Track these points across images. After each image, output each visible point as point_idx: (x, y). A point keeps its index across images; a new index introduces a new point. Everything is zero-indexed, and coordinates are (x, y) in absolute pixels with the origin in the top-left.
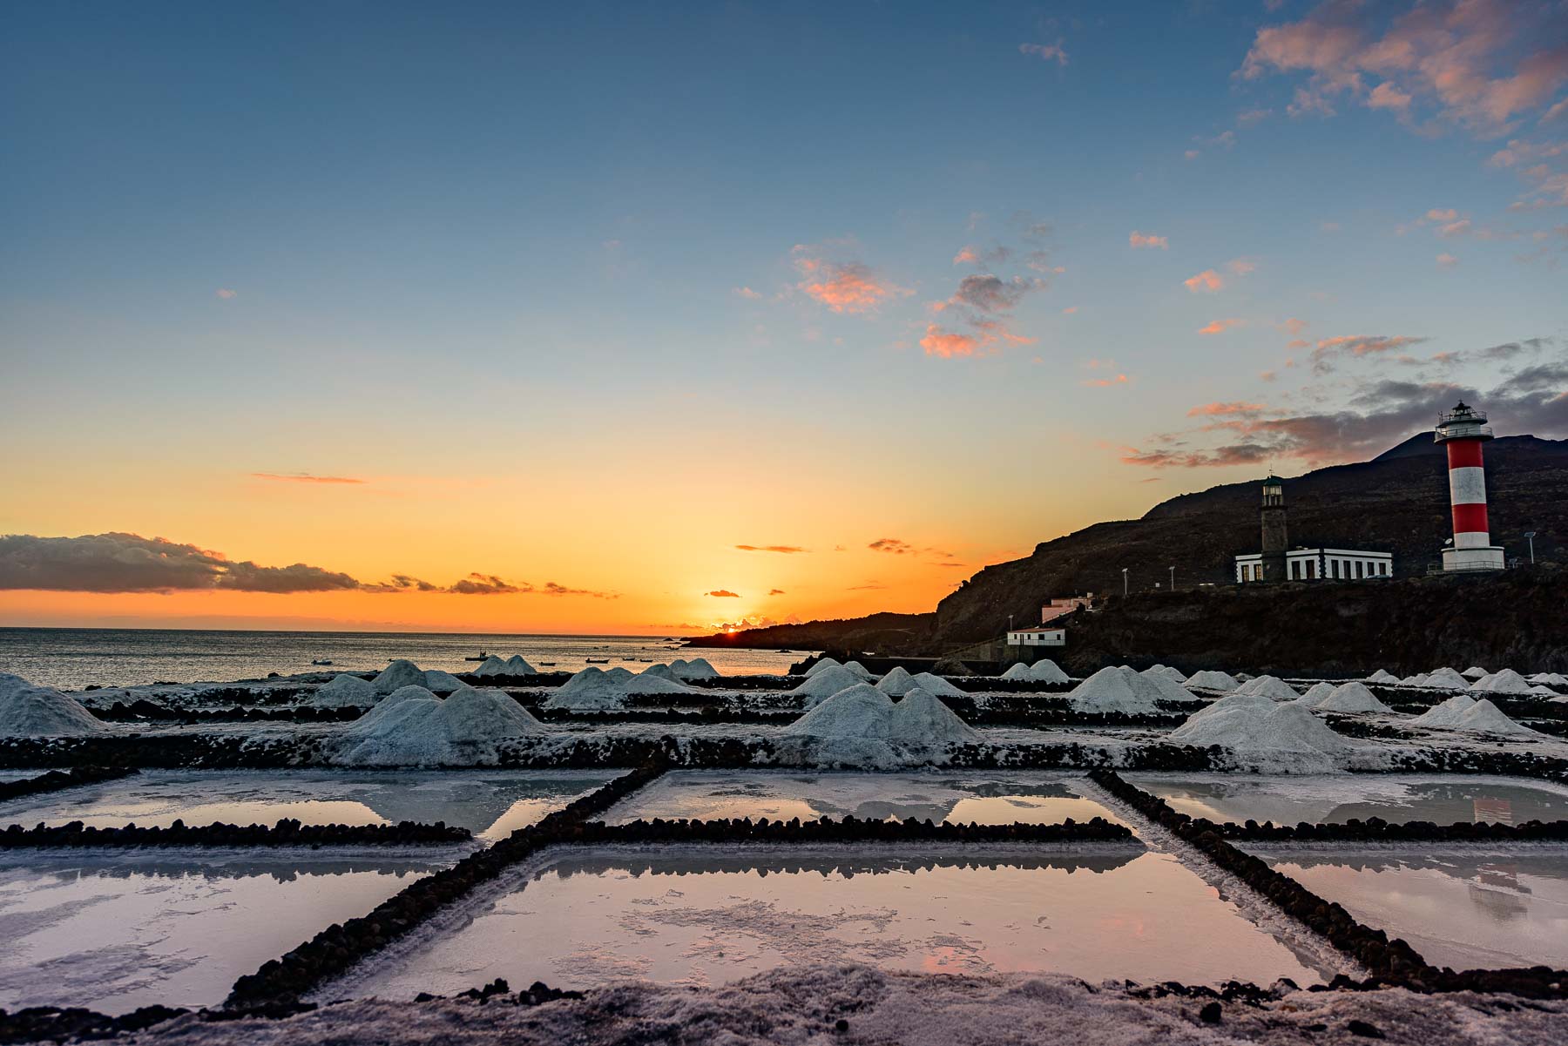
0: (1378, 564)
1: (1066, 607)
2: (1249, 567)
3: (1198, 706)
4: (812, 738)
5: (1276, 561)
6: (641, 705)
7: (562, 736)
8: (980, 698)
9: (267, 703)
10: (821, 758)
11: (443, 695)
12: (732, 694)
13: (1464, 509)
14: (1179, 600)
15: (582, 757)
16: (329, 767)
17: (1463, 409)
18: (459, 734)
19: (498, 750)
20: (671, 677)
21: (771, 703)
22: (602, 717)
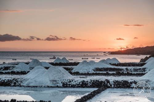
4: (148, 80)
6: (98, 71)
7: (78, 79)
9: (3, 70)
10: (151, 86)
11: (47, 68)
12: (124, 68)
15: (84, 85)
16: (21, 86)
18: (52, 78)
19: (62, 83)
20: (107, 63)
21: (136, 70)
22: (88, 74)
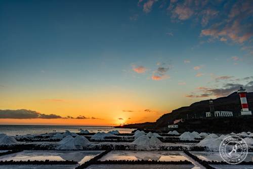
0: (230, 114)
1: (178, 121)
2: (208, 114)
3: (202, 139)
4: (136, 145)
5: (213, 113)
6: (107, 139)
7: (94, 144)
8: (164, 137)
9: (45, 138)
10: (137, 148)
11: (74, 137)
12: (122, 136)
13: (244, 104)
14: (197, 120)
15: (97, 148)
16: (55, 150)
17: (241, 88)
18: (76, 144)
19: (83, 147)
20: (112, 134)
21: (129, 138)
22: (100, 141)
